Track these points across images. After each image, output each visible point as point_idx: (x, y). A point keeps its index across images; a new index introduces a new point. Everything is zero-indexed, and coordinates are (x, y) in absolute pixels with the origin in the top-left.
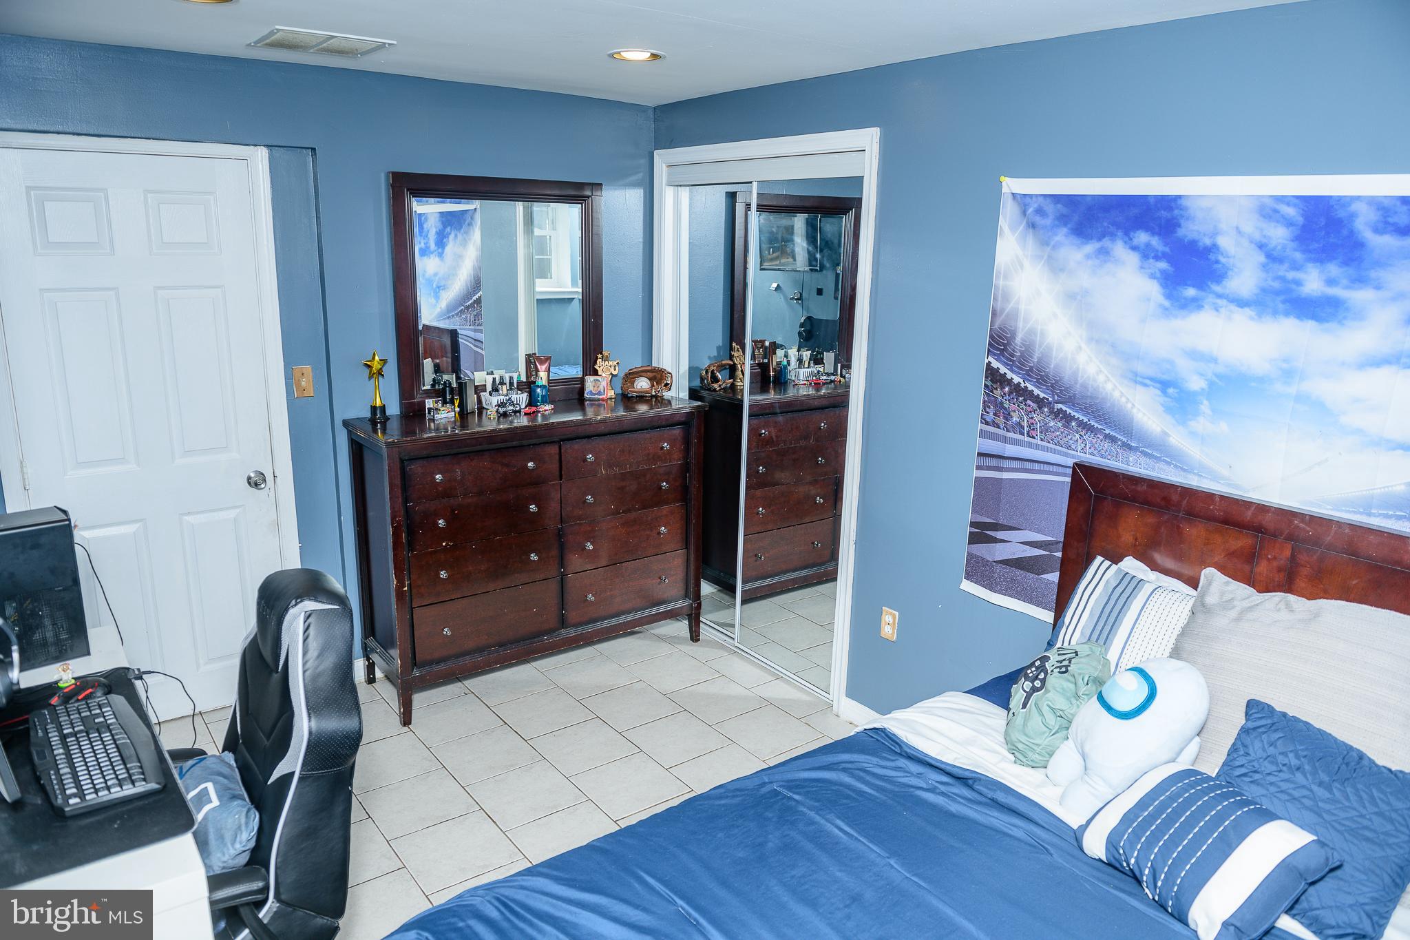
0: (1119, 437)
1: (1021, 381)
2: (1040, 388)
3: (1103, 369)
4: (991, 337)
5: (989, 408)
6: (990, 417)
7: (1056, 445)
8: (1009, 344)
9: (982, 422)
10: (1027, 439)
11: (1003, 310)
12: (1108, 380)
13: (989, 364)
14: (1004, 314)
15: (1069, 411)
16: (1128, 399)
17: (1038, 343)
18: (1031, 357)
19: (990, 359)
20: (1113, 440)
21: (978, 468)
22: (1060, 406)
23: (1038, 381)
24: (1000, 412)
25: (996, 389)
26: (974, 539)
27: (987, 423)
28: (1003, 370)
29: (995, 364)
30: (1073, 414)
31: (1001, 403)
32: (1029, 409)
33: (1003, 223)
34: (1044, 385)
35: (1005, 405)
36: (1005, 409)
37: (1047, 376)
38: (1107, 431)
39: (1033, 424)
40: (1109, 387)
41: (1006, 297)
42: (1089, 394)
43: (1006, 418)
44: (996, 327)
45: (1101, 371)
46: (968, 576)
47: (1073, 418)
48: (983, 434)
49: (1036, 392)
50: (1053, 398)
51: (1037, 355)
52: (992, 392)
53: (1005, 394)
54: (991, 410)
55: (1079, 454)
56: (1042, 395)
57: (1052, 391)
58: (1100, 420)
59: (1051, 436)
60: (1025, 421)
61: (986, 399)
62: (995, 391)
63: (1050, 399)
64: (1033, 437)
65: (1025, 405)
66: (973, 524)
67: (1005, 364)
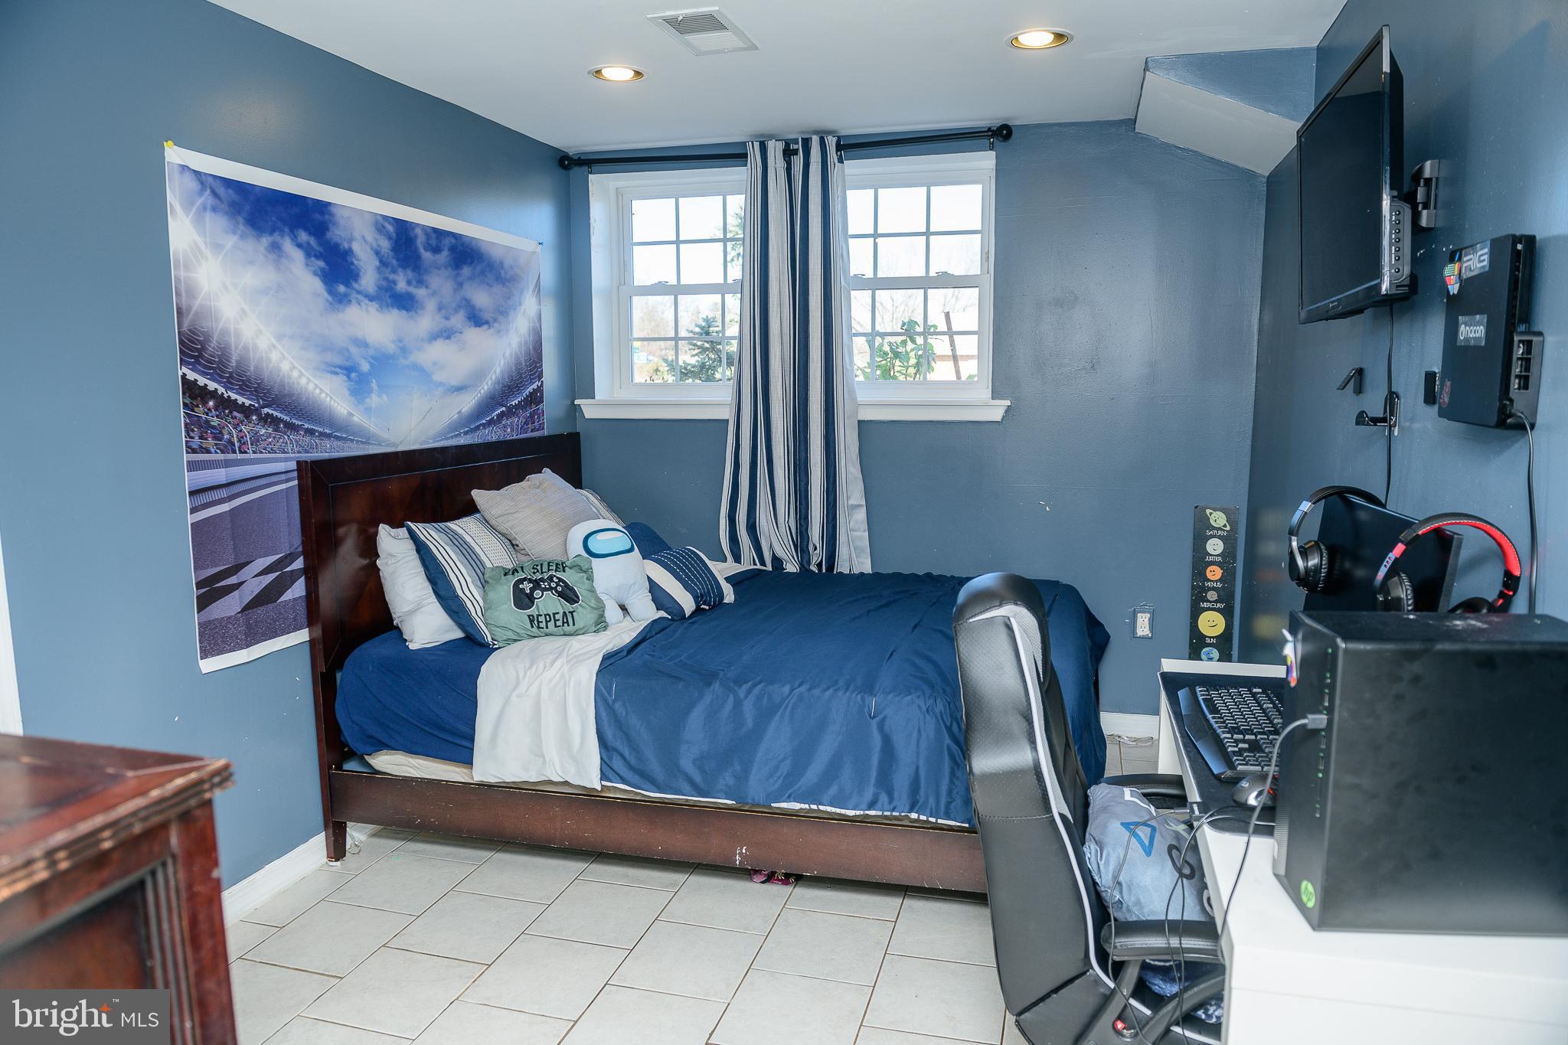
0: (316, 428)
1: (223, 390)
2: (245, 395)
3: (296, 365)
4: (181, 342)
5: (193, 431)
6: (196, 442)
7: (269, 452)
8: (204, 348)
9: (188, 452)
10: (240, 456)
11: (189, 308)
12: (301, 375)
13: (184, 375)
14: (192, 313)
15: (275, 413)
16: (321, 390)
17: (233, 344)
18: (228, 361)
19: (185, 370)
20: (310, 432)
21: (194, 510)
22: (266, 410)
23: (241, 388)
24: (206, 432)
25: (197, 406)
26: (203, 603)
27: (194, 451)
28: (202, 381)
29: (192, 376)
30: (279, 415)
31: (207, 422)
32: (236, 422)
33: (172, 198)
34: (249, 391)
35: (212, 423)
36: (214, 427)
37: (249, 380)
38: (306, 426)
39: (242, 437)
40: (303, 381)
41: (191, 292)
42: (286, 392)
43: (215, 438)
44: (185, 329)
45: (294, 367)
46: (206, 654)
47: (280, 420)
48: (193, 466)
49: (241, 400)
50: (259, 403)
51: (234, 358)
52: (193, 411)
53: (209, 410)
54: (196, 434)
55: (292, 455)
56: (248, 403)
57: (256, 396)
58: (299, 417)
59: (263, 444)
60: (235, 436)
61: (188, 421)
62: (196, 409)
63: (256, 405)
64: (246, 452)
65: (232, 418)
66: (199, 585)
67: (204, 374)
